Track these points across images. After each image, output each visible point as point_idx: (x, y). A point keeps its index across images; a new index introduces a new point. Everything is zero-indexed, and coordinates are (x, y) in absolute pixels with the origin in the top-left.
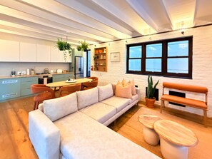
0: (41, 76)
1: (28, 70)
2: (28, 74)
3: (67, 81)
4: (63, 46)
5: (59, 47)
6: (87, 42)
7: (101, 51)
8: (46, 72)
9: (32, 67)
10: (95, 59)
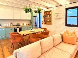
0: (16, 27)
1: (9, 24)
2: (9, 26)
3: (30, 30)
4: (27, 11)
5: (25, 11)
6: (41, 8)
7: (48, 13)
8: (18, 25)
9: (11, 22)
10: (44, 17)
